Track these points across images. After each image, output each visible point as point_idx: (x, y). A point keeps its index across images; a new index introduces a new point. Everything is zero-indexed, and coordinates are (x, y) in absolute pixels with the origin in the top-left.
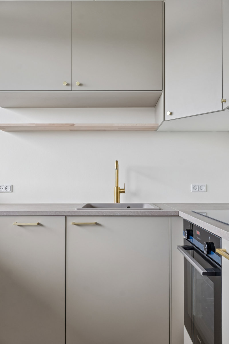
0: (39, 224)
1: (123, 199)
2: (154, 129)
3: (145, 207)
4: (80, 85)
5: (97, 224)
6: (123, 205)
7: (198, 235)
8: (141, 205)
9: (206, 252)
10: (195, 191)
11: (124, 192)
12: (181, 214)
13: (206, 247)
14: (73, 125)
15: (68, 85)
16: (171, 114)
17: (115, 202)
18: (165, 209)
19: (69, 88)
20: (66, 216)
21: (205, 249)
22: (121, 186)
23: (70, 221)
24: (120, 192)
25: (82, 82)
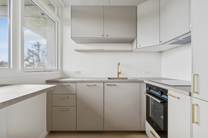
0: (94, 85)
1: (120, 76)
2: (131, 51)
3: (128, 79)
4: (107, 35)
5: (115, 85)
6: (120, 78)
7: (155, 89)
8: (127, 78)
9: (160, 95)
10: (145, 73)
11: (120, 74)
12: (145, 81)
13: (160, 93)
14: (103, 50)
15: (102, 35)
16: (139, 46)
17: (117, 77)
18: (139, 80)
19: (103, 37)
20: (104, 82)
21: (159, 94)
22: (119, 72)
23: (105, 84)
24: (119, 74)
25: (108, 35)
